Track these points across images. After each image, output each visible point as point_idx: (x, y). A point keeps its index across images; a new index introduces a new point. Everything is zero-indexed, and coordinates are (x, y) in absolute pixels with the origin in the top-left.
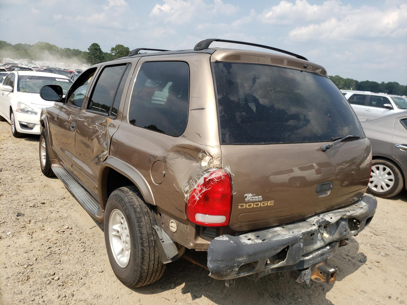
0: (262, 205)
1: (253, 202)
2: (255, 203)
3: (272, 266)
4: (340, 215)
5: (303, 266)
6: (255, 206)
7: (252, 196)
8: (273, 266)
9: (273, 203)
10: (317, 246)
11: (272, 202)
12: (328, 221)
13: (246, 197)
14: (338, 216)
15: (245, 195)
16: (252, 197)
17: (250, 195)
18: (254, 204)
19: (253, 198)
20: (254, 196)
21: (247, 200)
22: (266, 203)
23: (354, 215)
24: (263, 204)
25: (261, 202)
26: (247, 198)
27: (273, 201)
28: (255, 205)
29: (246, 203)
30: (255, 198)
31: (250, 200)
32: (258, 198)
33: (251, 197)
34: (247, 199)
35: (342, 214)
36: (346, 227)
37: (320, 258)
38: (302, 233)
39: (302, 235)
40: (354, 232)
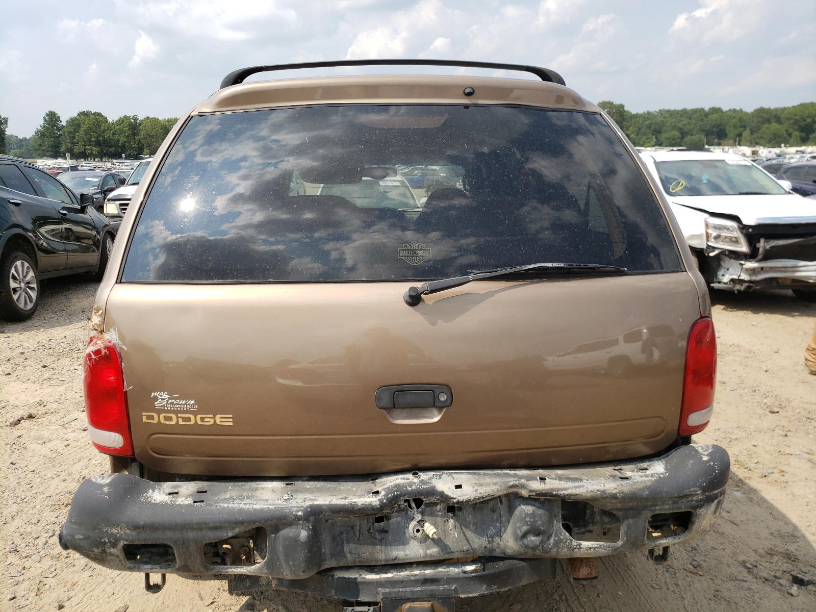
0: (199, 422)
1: (176, 412)
2: (179, 415)
3: (230, 568)
4: (495, 484)
5: (358, 596)
6: (181, 422)
7: (170, 398)
8: (234, 570)
9: (231, 420)
10: (407, 552)
11: (229, 418)
12: (443, 492)
13: (156, 399)
14: (488, 485)
15: (153, 395)
16: (170, 401)
17: (165, 396)
18: (178, 417)
19: (172, 403)
20: (176, 399)
21: (158, 407)
22: (211, 418)
23: (565, 492)
24: (202, 419)
25: (195, 414)
26: (158, 402)
27: (231, 416)
28: (180, 420)
29: (159, 412)
30: (179, 404)
31: (168, 408)
32: (186, 404)
33: (168, 401)
34: (158, 404)
35: (508, 482)
36: (540, 522)
37: (419, 589)
38: (311, 507)
39: (309, 510)
40: (592, 545)
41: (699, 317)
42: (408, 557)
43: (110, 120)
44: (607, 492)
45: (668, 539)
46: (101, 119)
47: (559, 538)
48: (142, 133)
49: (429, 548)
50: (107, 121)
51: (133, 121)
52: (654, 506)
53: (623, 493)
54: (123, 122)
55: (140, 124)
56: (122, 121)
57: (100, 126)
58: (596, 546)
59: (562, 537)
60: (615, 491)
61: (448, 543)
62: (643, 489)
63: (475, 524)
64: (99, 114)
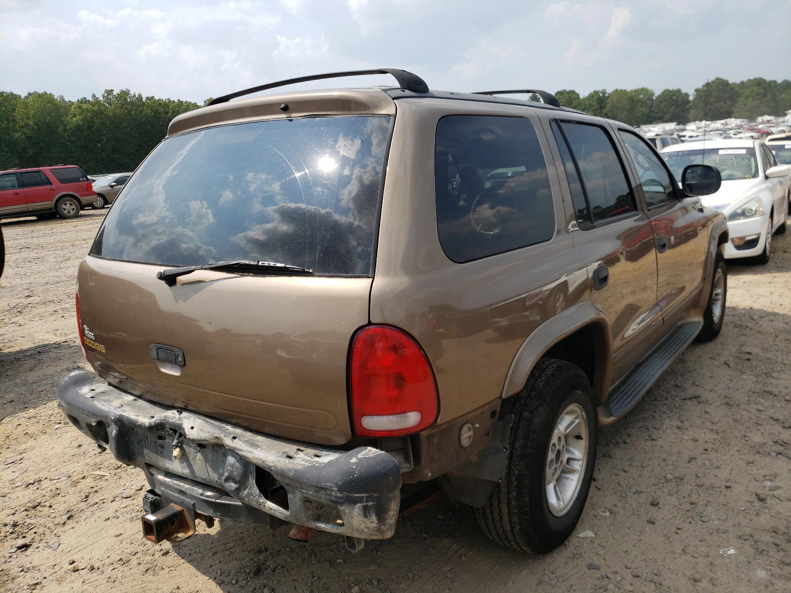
4: (208, 432)
11: (104, 348)
12: (184, 429)
28: (92, 344)
35: (215, 433)
36: (236, 473)
37: (177, 495)
38: (121, 416)
39: (118, 417)
40: (273, 506)
41: (366, 322)
42: (173, 470)
43: (581, 97)
44: (266, 463)
45: (328, 525)
46: (574, 95)
47: (251, 492)
48: (609, 106)
49: (184, 469)
50: (579, 98)
51: (601, 95)
52: (301, 489)
53: (276, 468)
54: (593, 97)
55: (608, 97)
56: (591, 96)
57: (572, 103)
58: (274, 508)
59: (253, 492)
60: (271, 464)
61: (195, 470)
62: (290, 470)
63: (212, 461)
64: (573, 92)
